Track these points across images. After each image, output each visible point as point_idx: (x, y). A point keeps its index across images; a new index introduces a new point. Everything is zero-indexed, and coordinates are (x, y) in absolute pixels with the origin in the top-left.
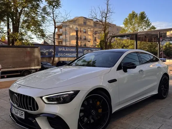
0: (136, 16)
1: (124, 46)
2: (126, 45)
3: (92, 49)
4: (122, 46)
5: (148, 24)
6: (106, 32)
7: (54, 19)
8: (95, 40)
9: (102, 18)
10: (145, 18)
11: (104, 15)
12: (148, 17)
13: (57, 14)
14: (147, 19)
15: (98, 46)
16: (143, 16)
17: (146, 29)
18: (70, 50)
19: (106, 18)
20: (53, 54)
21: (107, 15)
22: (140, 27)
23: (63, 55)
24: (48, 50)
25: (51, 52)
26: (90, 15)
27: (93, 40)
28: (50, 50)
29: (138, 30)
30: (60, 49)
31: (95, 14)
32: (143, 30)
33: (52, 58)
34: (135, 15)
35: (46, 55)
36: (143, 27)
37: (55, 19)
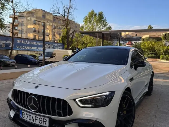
0: (96, 15)
1: (84, 43)
2: (85, 43)
3: (54, 44)
4: (82, 42)
5: (105, 24)
6: (68, 28)
7: (13, 8)
8: (54, 35)
9: (65, 13)
10: (103, 18)
11: (67, 10)
12: (105, 18)
13: (17, 3)
14: (105, 19)
15: (60, 41)
16: (101, 16)
17: (104, 28)
18: (30, 43)
19: (68, 14)
20: (11, 46)
21: (70, 11)
22: (98, 26)
23: (22, 48)
24: (5, 42)
25: (8, 44)
26: (51, 8)
27: (52, 35)
28: (8, 42)
29: (96, 29)
30: (19, 42)
31: (57, 8)
32: (101, 29)
33: (10, 51)
34: (94, 14)
35: (3, 47)
36: (100, 26)
37: (15, 8)
